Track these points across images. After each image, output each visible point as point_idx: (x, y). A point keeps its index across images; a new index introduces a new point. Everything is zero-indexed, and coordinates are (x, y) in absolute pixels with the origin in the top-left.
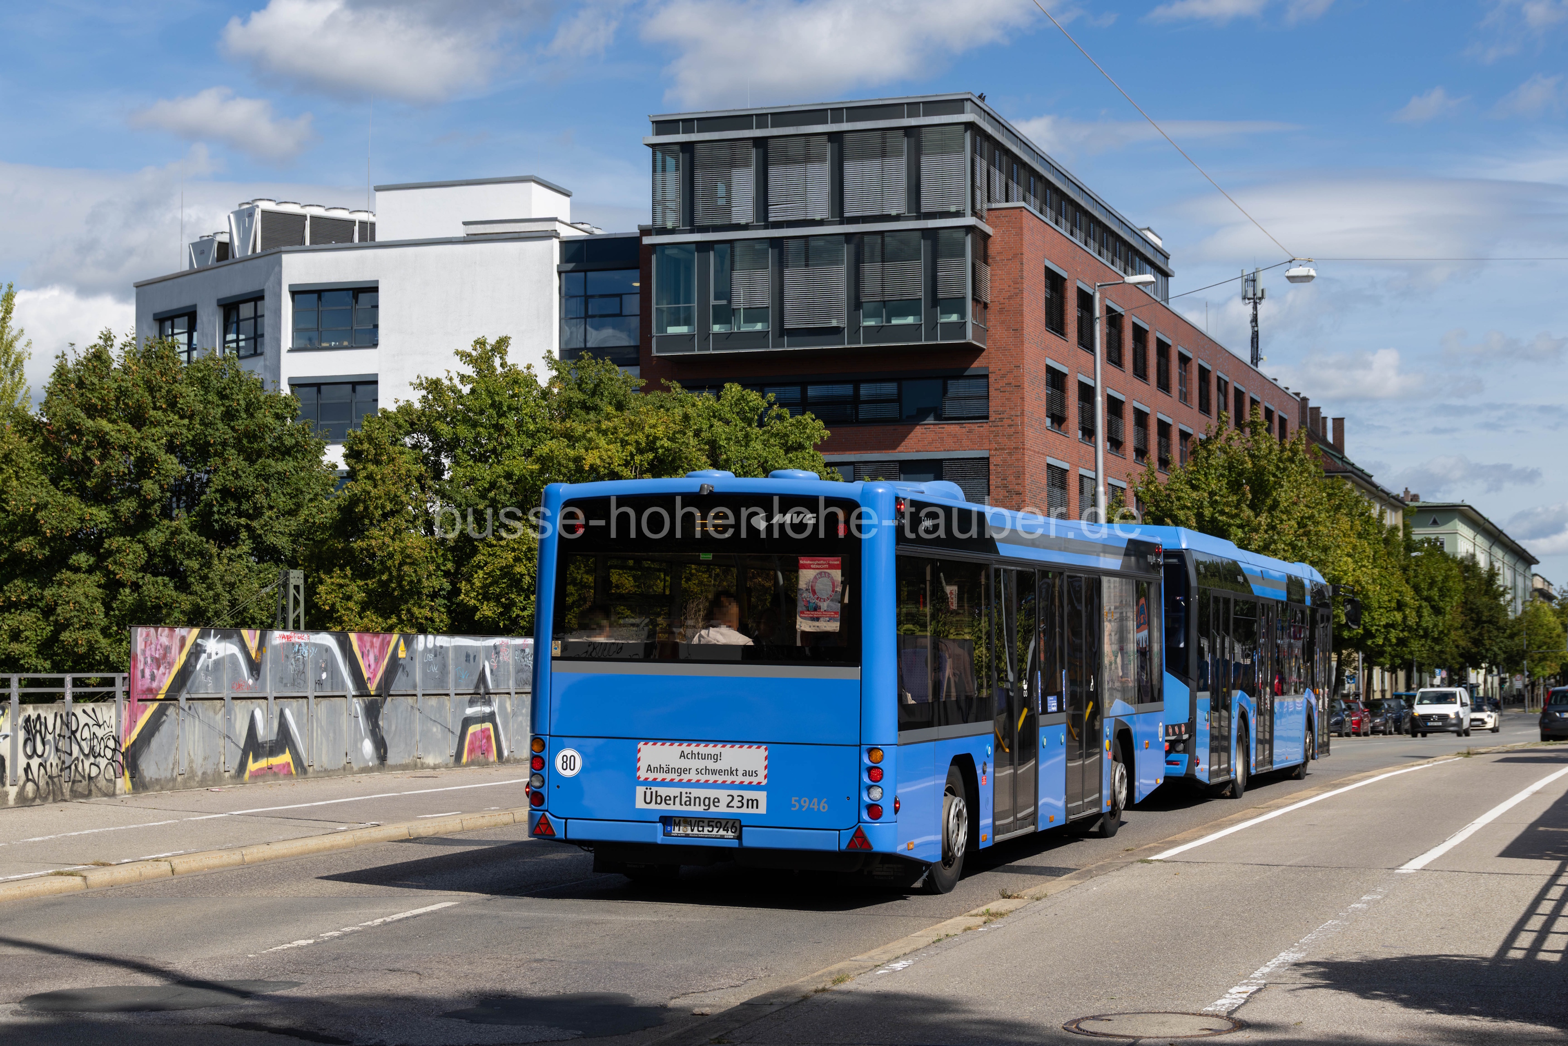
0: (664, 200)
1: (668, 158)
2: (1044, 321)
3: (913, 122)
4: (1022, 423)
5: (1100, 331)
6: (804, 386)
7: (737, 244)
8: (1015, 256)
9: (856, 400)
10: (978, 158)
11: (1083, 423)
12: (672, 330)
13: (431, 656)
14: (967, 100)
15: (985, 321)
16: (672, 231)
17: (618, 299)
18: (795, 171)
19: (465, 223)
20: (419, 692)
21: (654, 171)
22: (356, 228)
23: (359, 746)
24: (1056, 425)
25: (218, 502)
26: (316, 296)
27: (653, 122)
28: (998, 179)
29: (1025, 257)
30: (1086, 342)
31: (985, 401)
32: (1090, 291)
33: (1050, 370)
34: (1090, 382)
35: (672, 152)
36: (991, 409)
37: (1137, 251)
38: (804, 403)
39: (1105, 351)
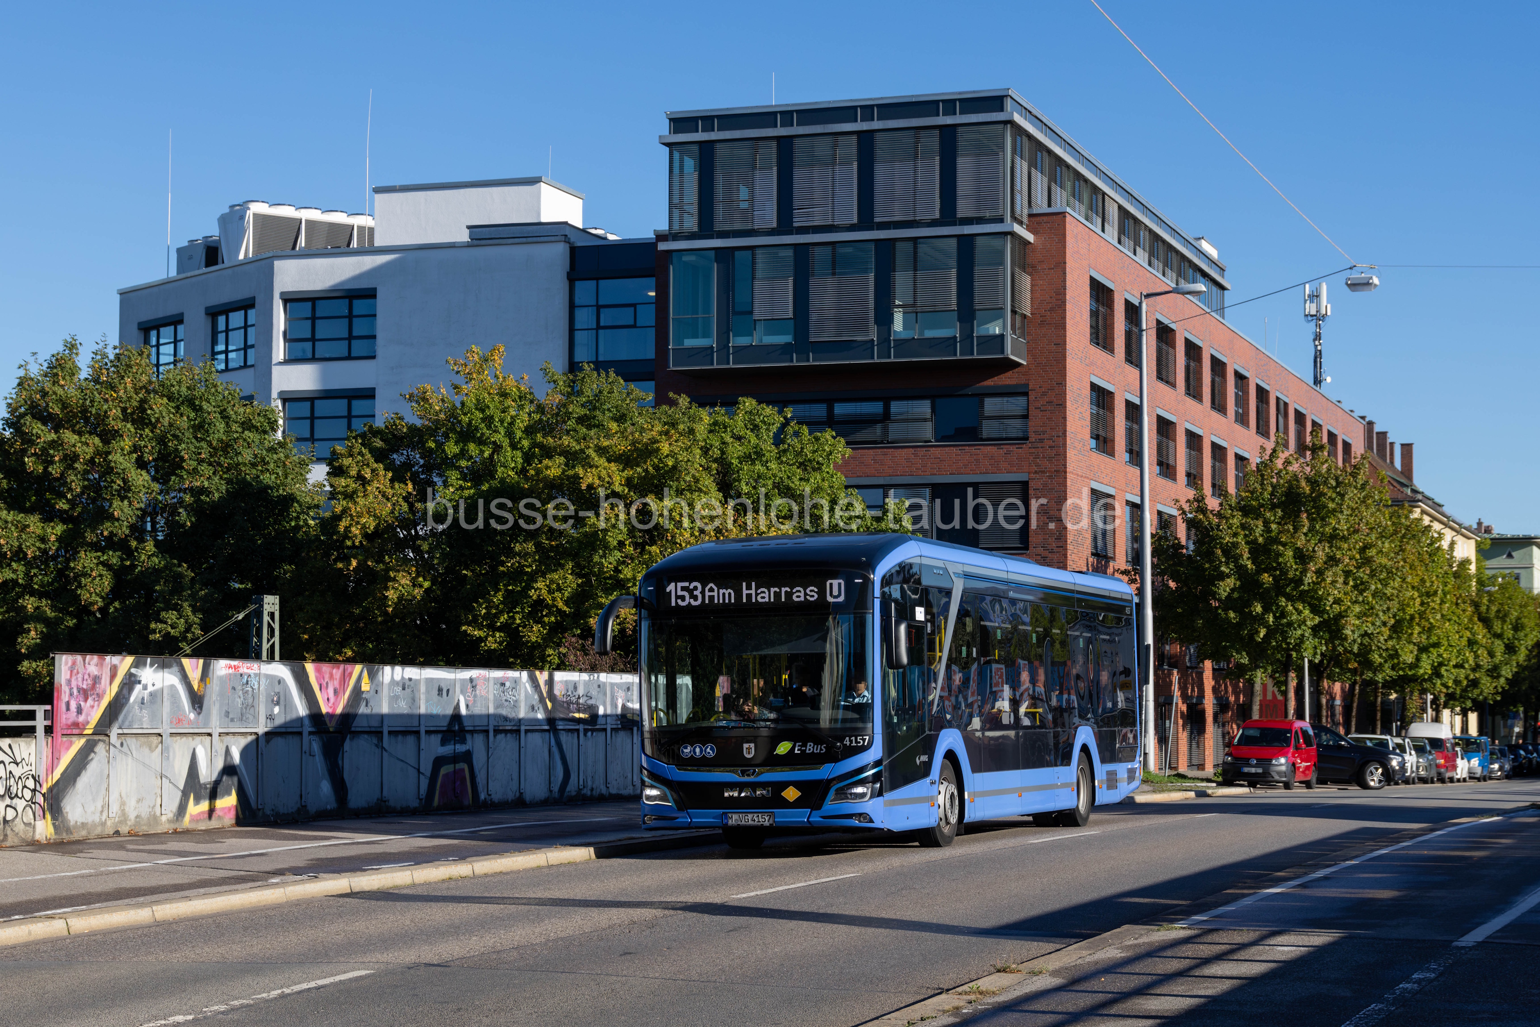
0: (682, 204)
1: (686, 158)
2: (1088, 335)
3: (949, 120)
4: (1064, 444)
5: (1148, 345)
6: (830, 403)
7: (759, 251)
8: (1057, 264)
9: (885, 418)
10: (1018, 160)
11: (1130, 445)
12: (690, 342)
13: (398, 690)
14: (1006, 96)
15: (1024, 334)
16: (689, 237)
17: (633, 309)
18: (822, 174)
19: (470, 228)
20: (385, 728)
21: (671, 170)
22: (355, 233)
23: (315, 786)
24: (1101, 448)
26: (310, 303)
27: (670, 120)
28: (1040, 181)
29: (1068, 266)
30: (1133, 357)
31: (1025, 421)
32: (1136, 302)
33: (1094, 387)
34: (1137, 401)
35: (690, 151)
36: (1031, 430)
37: (1190, 262)
38: (830, 422)
39: (1155, 368)
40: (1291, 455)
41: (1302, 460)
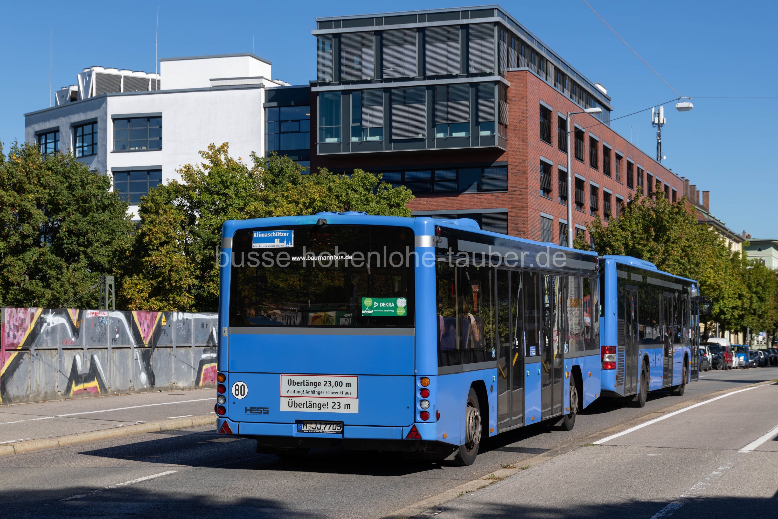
0: (324, 66)
1: (326, 43)
2: (539, 135)
3: (465, 22)
4: (527, 193)
5: (570, 140)
6: (403, 172)
7: (365, 92)
8: (523, 98)
9: (432, 180)
10: (502, 42)
11: (561, 193)
12: (328, 140)
13: (181, 325)
14: (496, 9)
15: (506, 135)
16: (329, 84)
17: (298, 122)
18: (398, 50)
19: (211, 80)
20: (174, 345)
21: (318, 49)
22: (150, 83)
23: (138, 376)
24: (546, 194)
25: (66, 237)
26: (127, 121)
27: (317, 22)
28: (514, 54)
29: (528, 98)
30: (563, 147)
31: (505, 181)
32: (565, 118)
33: (542, 163)
34: (565, 170)
35: (328, 39)
36: (509, 185)
37: (592, 96)
38: (403, 181)
39: (574, 152)
40: (645, 198)
41: (651, 200)
